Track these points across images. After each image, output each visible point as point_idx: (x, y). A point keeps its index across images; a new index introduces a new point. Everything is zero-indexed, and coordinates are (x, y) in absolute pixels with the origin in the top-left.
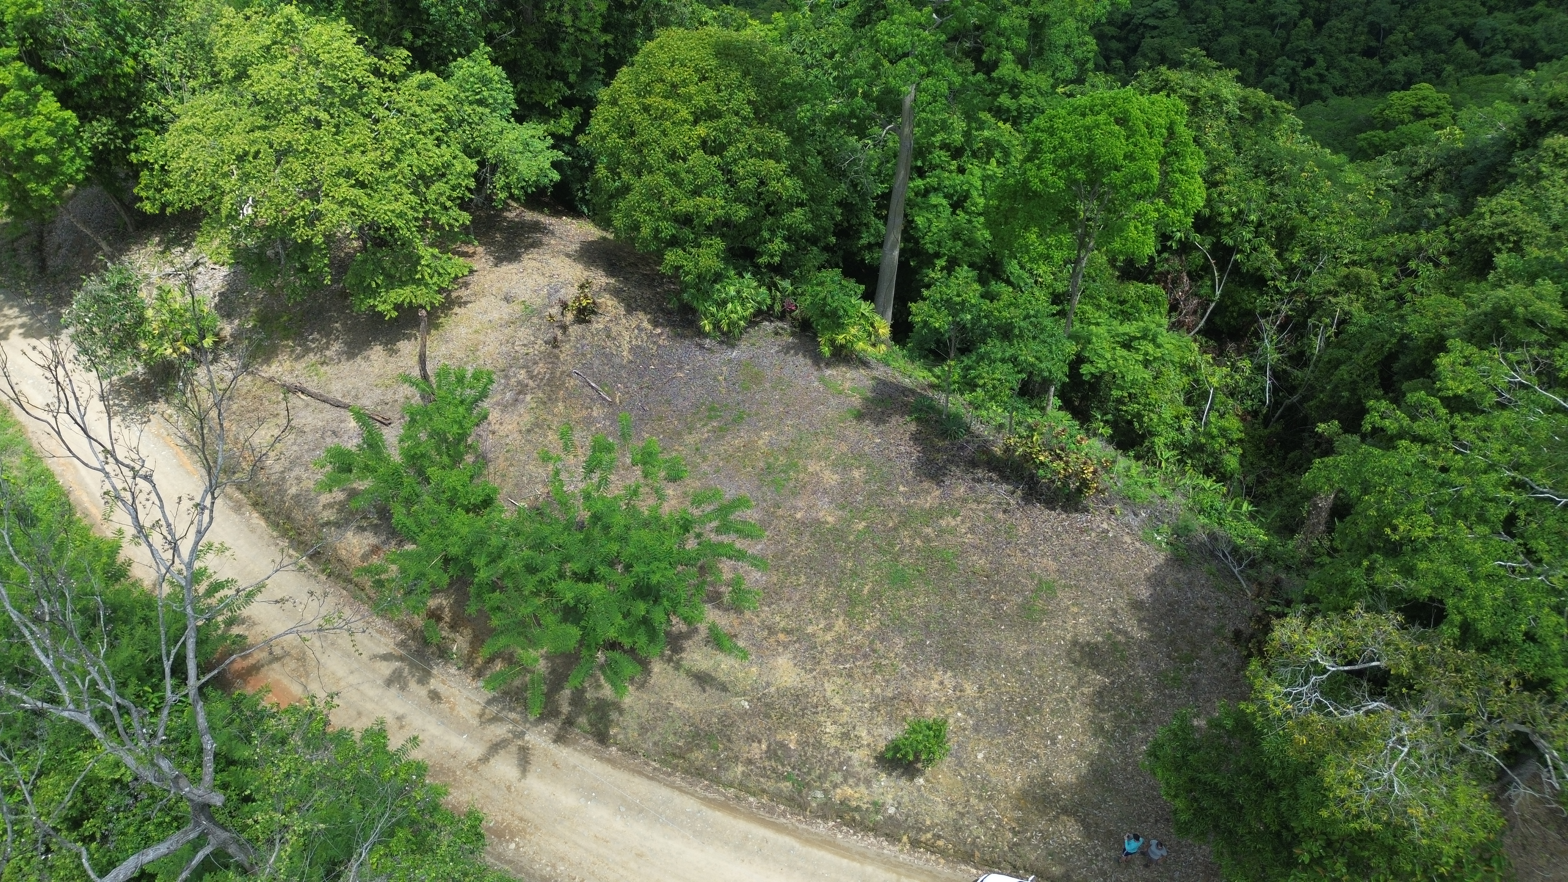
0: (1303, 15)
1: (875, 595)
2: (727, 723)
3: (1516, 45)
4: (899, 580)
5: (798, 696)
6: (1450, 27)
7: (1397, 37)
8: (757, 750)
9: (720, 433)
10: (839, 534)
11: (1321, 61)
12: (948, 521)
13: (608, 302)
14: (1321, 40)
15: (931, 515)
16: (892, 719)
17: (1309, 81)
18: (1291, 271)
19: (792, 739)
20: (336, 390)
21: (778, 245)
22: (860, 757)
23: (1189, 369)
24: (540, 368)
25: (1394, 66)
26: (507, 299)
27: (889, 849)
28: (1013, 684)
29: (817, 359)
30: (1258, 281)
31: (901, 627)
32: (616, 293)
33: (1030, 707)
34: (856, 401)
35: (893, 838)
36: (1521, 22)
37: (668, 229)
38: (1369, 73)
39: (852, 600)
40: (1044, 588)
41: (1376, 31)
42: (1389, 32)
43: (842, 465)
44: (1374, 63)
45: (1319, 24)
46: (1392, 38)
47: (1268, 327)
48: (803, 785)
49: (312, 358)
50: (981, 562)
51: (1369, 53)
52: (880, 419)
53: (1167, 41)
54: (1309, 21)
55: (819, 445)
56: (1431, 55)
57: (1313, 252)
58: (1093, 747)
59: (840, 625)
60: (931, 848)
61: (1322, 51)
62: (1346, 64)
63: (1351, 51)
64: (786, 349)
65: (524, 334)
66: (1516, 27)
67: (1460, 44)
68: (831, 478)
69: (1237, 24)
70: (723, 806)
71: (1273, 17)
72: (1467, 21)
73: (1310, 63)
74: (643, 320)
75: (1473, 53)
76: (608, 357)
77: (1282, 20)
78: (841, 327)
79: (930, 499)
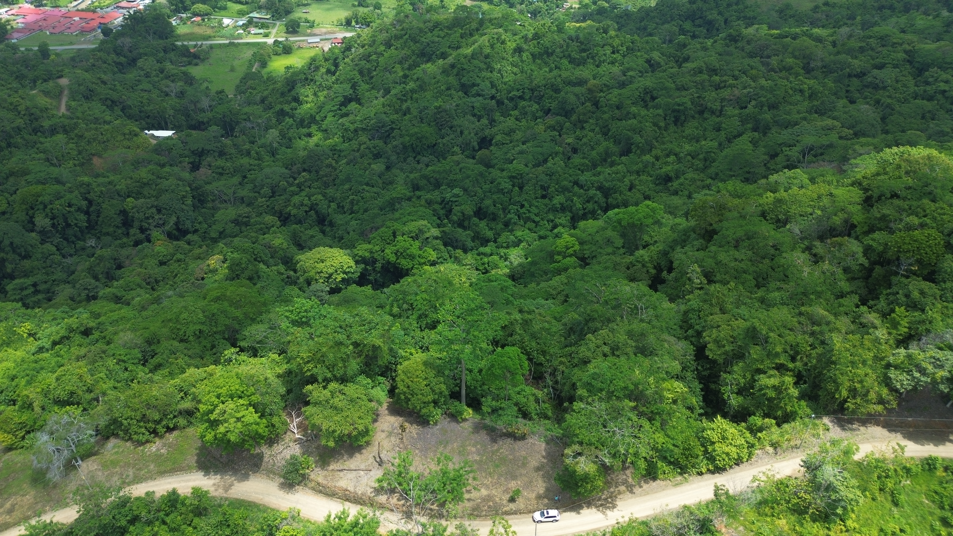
0: (513, 186)
1: (494, 471)
2: (478, 505)
3: (596, 185)
4: (497, 466)
5: (489, 496)
6: (570, 182)
7: (552, 189)
8: (486, 508)
9: (445, 447)
10: (481, 461)
11: (527, 205)
12: (501, 451)
13: (407, 425)
14: (524, 196)
15: (498, 450)
16: (508, 493)
17: (525, 213)
19: (491, 503)
20: (352, 467)
22: (505, 502)
23: (534, 394)
24: (401, 446)
25: (555, 201)
26: (383, 431)
27: (516, 516)
28: (526, 479)
29: (458, 422)
31: (502, 475)
32: (406, 421)
33: (531, 482)
34: (470, 429)
35: (516, 514)
36: (594, 175)
37: (423, 405)
38: (546, 205)
39: (490, 474)
40: (525, 458)
41: (543, 188)
42: (548, 187)
43: (474, 446)
44: (546, 201)
45: (521, 188)
46: (550, 190)
48: (497, 511)
49: (341, 461)
50: (511, 457)
51: (544, 197)
52: (478, 433)
53: (463, 207)
54: (517, 188)
55: (467, 443)
56: (567, 194)
58: (544, 485)
59: (490, 479)
60: (524, 513)
61: (525, 200)
62: (537, 204)
63: (537, 198)
64: (449, 422)
65: (393, 439)
66: (593, 178)
67: (576, 188)
68: (474, 449)
69: (489, 194)
70: (484, 520)
71: (502, 189)
72: (576, 178)
73: (522, 206)
74: (415, 426)
75: (582, 191)
76: (413, 438)
77: (506, 190)
78: (462, 414)
79: (496, 447)
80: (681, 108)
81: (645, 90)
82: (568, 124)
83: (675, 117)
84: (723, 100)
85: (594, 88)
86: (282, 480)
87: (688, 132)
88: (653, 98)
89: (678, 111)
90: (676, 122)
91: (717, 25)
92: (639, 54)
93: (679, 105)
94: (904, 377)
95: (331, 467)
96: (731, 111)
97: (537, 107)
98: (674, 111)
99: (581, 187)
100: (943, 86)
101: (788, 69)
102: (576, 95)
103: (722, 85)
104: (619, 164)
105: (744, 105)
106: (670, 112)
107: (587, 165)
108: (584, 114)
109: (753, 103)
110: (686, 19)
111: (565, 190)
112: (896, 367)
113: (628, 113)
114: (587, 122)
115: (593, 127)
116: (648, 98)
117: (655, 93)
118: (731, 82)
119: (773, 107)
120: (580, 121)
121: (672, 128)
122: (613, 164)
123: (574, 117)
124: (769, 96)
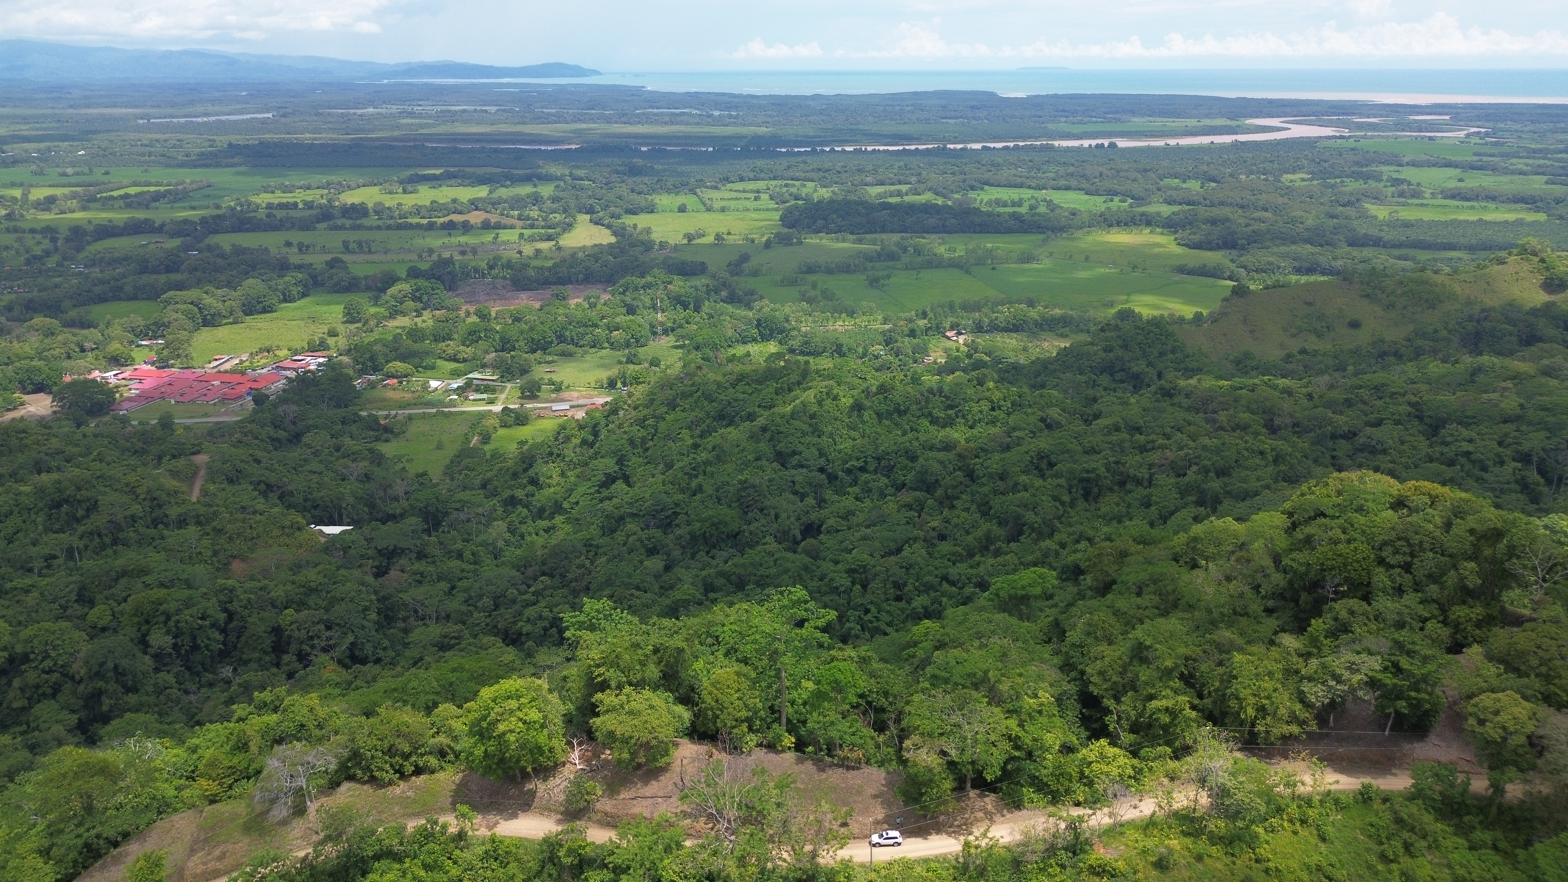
0: (853, 583)
3: (974, 580)
4: (826, 794)
6: (936, 576)
7: (909, 587)
11: (873, 609)
12: (831, 779)
13: (715, 753)
14: (869, 597)
15: (827, 779)
17: (871, 622)
18: (891, 704)
20: (648, 794)
21: (758, 722)
23: (872, 738)
25: (915, 604)
26: (683, 758)
29: (778, 752)
30: (883, 710)
32: (713, 748)
33: (867, 808)
36: (971, 567)
37: (734, 723)
38: (903, 611)
40: (860, 786)
41: (897, 586)
42: (905, 585)
44: (903, 604)
45: (864, 587)
46: (907, 588)
47: (891, 723)
49: (634, 789)
50: (843, 784)
51: (898, 599)
52: (802, 762)
54: (859, 587)
56: (933, 594)
57: (895, 697)
58: (884, 811)
60: (858, 838)
61: (872, 602)
62: (888, 608)
63: (888, 600)
64: (768, 752)
65: (697, 764)
66: (969, 570)
67: (945, 585)
69: (817, 595)
71: (837, 588)
72: (944, 572)
73: (867, 611)
74: (724, 753)
75: (953, 589)
77: (843, 589)
78: (782, 741)
79: (824, 776)
80: (1092, 475)
81: (1039, 453)
82: (930, 502)
83: (1084, 489)
84: (1151, 466)
85: (967, 453)
86: (559, 816)
87: (1104, 509)
88: (1051, 465)
89: (1088, 480)
90: (1086, 495)
91: (1147, 380)
92: (1029, 410)
93: (1088, 472)
94: (1319, 689)
95: (622, 796)
96: (1161, 479)
97: (886, 481)
98: (1082, 480)
99: (953, 583)
100: (1466, 447)
101: (1245, 428)
102: (941, 463)
103: (1149, 446)
104: (1007, 554)
105: (1182, 472)
106: (1076, 482)
107: (960, 555)
108: (955, 487)
109: (1194, 468)
110: (1101, 373)
111: (928, 588)
112: (1310, 679)
113: (1016, 484)
114: (958, 498)
115: (967, 505)
116: (1044, 465)
117: (1053, 458)
118: (1161, 441)
119: (1222, 473)
120: (948, 497)
121: (1081, 504)
122: (997, 553)
123: (939, 492)
124: (1215, 458)
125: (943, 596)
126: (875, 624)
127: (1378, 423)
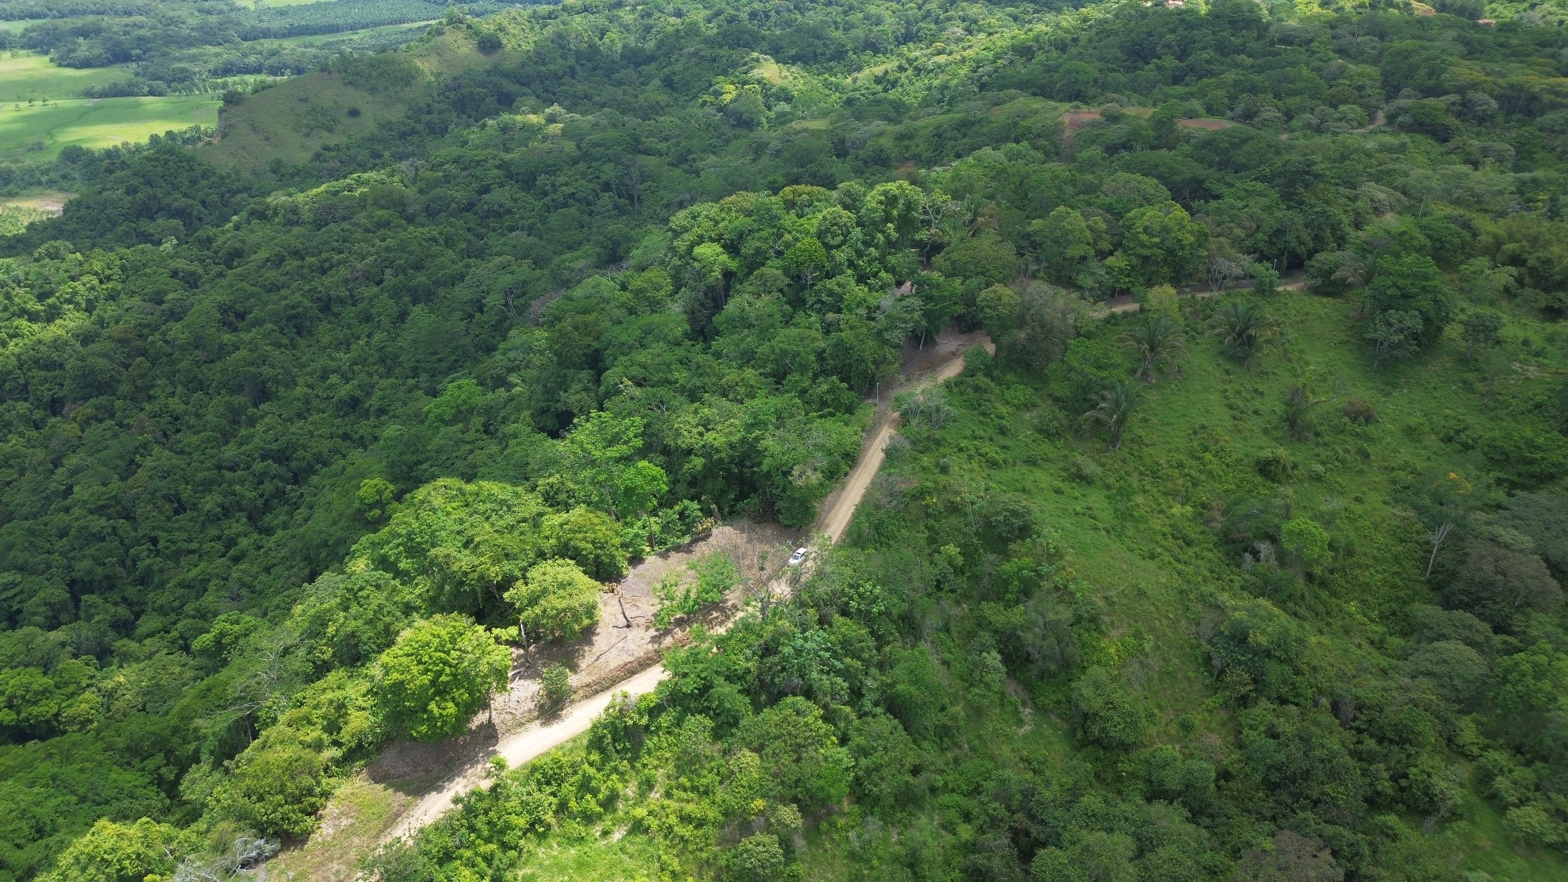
3: (256, 455)
6: (209, 470)
12: (706, 552)
15: (703, 554)
20: (605, 648)
34: (661, 558)
36: (241, 444)
40: (729, 543)
41: (168, 498)
49: (586, 654)
50: (718, 549)
52: (669, 557)
53: (42, 594)
55: (672, 567)
56: (219, 488)
61: (153, 529)
62: (177, 525)
64: (634, 568)
66: (244, 449)
67: (227, 474)
72: (215, 461)
75: (240, 473)
79: (697, 553)
80: (300, 309)
81: (220, 307)
82: (119, 403)
83: (295, 326)
84: (346, 281)
85: (128, 336)
87: (326, 339)
88: (242, 316)
89: (295, 317)
90: (299, 333)
92: (148, 270)
93: (293, 307)
95: (583, 665)
97: (27, 405)
98: (289, 318)
99: (234, 468)
101: (386, 224)
102: (105, 355)
103: (327, 265)
104: (262, 417)
105: (377, 279)
106: (284, 322)
107: (216, 439)
108: (143, 376)
109: (388, 272)
111: (209, 485)
113: (222, 346)
114: (152, 386)
115: (169, 389)
116: (232, 318)
117: (239, 307)
118: (336, 257)
119: (418, 267)
120: (139, 389)
121: (302, 342)
122: (252, 422)
123: (124, 388)
124: (405, 256)
125: (230, 485)
126: (173, 548)
127: (486, 190)
